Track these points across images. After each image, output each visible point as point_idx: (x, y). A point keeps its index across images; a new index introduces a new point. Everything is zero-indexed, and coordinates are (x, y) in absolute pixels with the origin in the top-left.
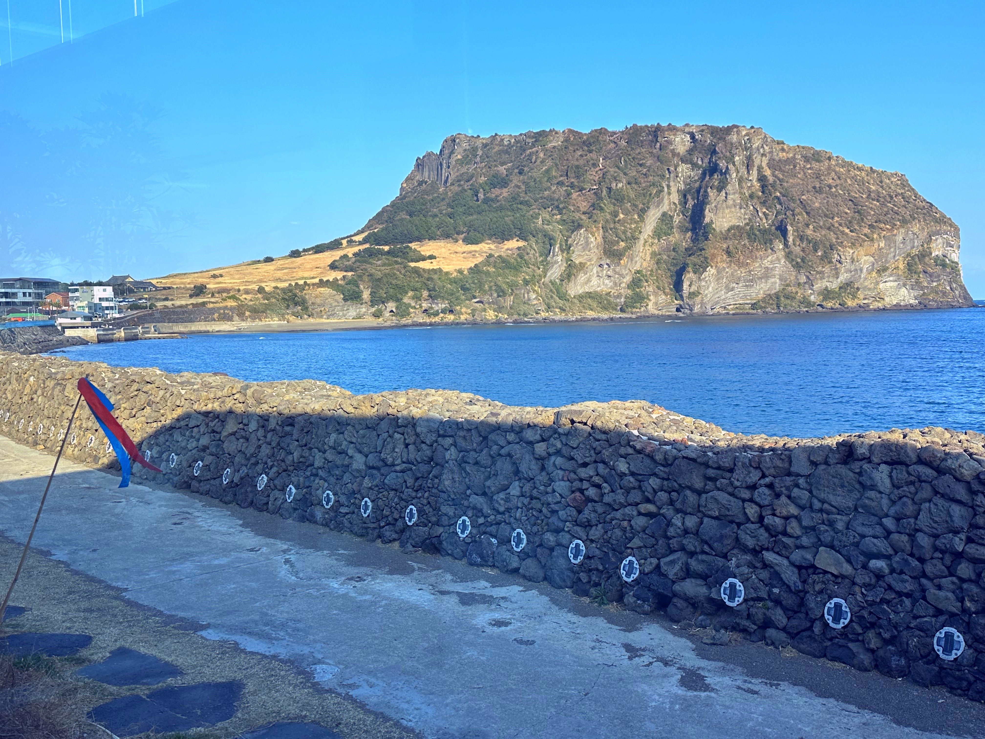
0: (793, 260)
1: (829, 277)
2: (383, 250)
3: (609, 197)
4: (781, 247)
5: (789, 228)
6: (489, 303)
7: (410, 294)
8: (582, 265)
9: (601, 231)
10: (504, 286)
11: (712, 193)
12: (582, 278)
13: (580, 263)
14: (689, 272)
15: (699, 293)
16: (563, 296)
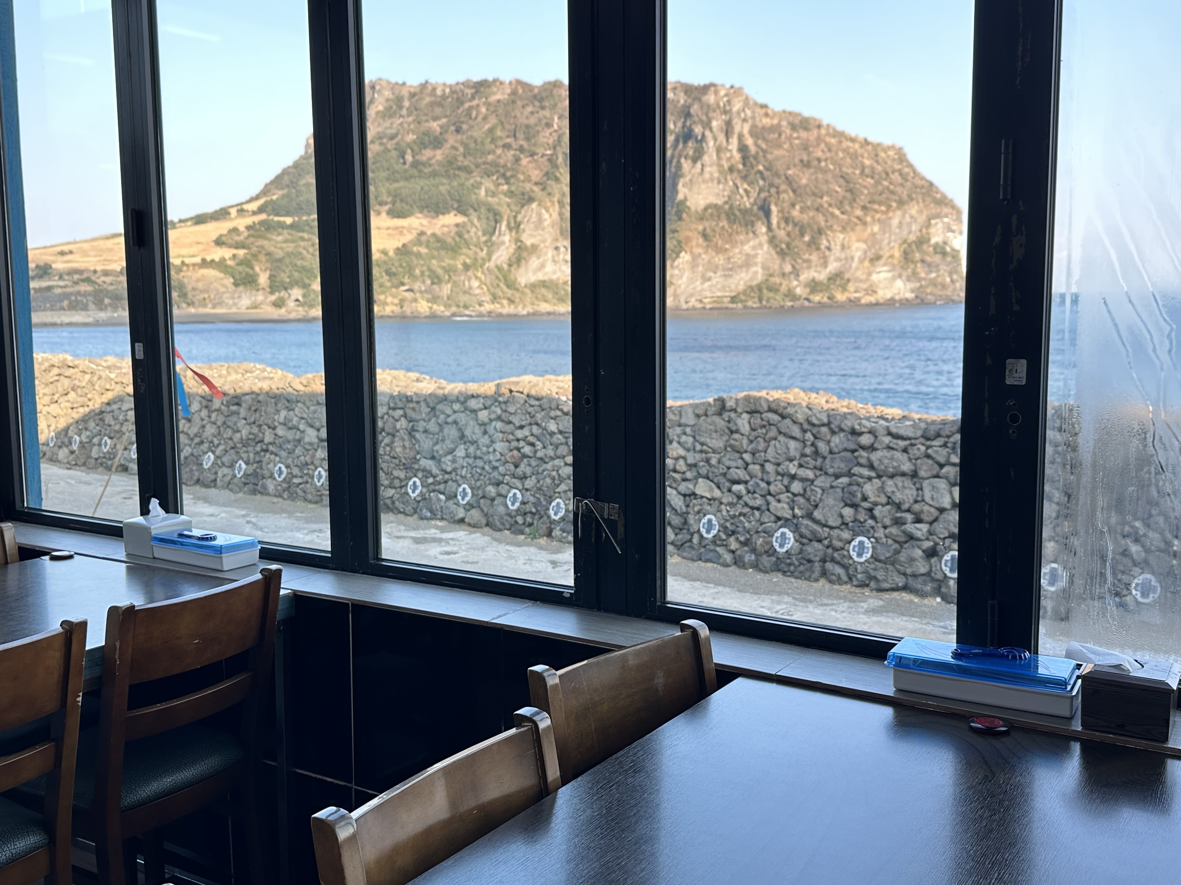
0: (777, 246)
1: (816, 266)
2: (284, 222)
3: (566, 165)
4: (764, 230)
5: (774, 208)
6: (421, 292)
8: (534, 248)
9: (557, 206)
10: (440, 272)
11: (686, 165)
12: (534, 262)
13: (533, 245)
16: (511, 285)
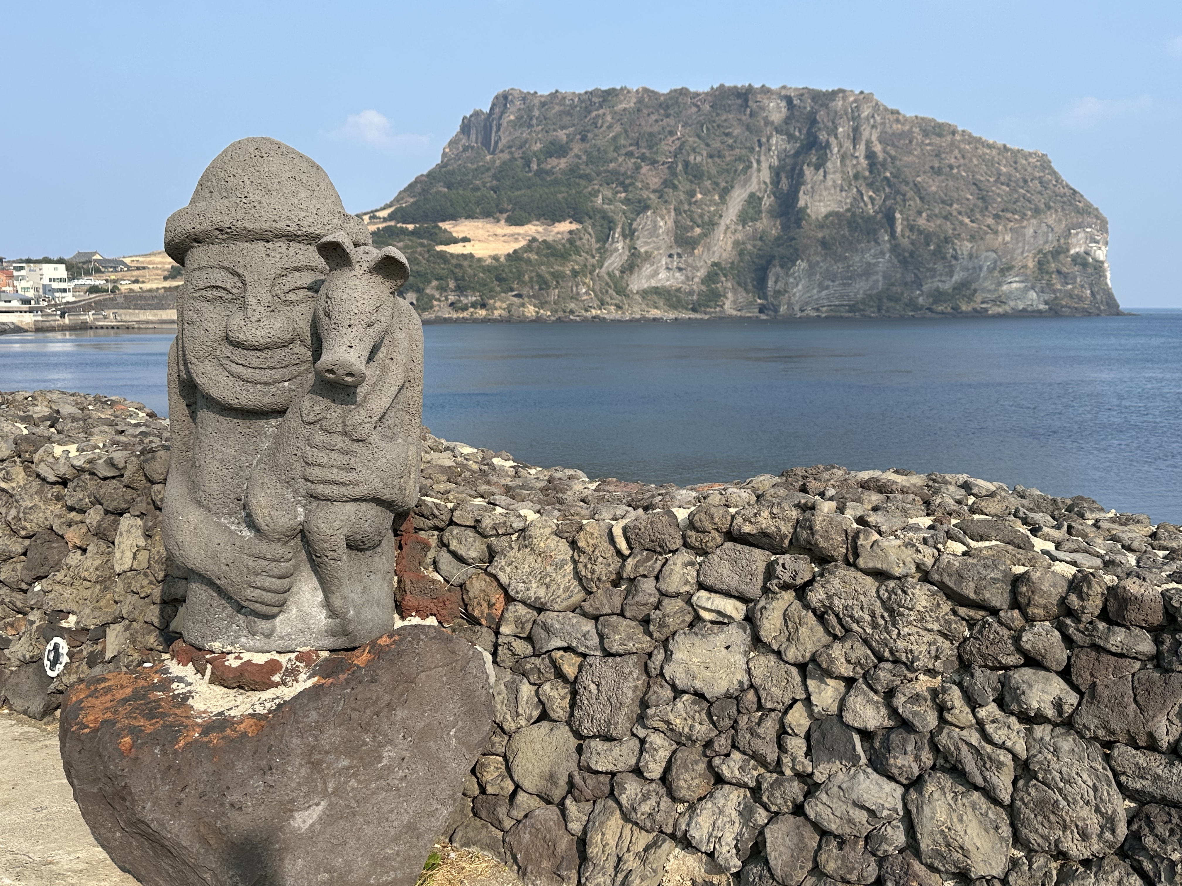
0: (899, 254)
1: (941, 275)
2: (407, 229)
3: (686, 173)
4: (886, 238)
5: (898, 215)
6: (529, 297)
7: (434, 283)
8: (648, 256)
9: (673, 213)
10: (548, 277)
11: (808, 172)
12: (647, 269)
13: (646, 252)
14: (775, 266)
15: (786, 291)
16: (622, 291)
